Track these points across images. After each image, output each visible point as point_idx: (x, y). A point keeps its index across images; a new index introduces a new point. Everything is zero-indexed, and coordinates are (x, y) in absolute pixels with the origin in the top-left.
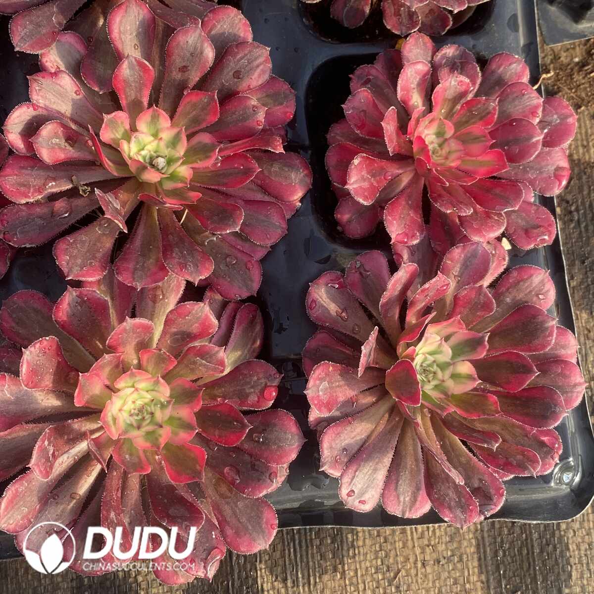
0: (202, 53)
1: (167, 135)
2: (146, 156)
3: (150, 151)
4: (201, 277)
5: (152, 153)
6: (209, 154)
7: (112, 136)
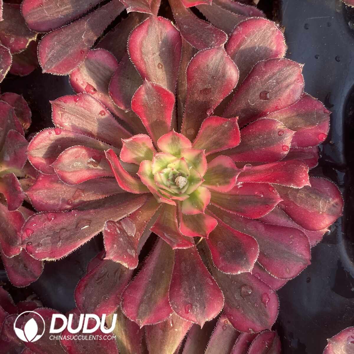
0: (224, 76)
1: (188, 156)
2: (169, 173)
3: (173, 169)
4: (207, 320)
5: (175, 170)
6: (228, 180)
7: (134, 156)
